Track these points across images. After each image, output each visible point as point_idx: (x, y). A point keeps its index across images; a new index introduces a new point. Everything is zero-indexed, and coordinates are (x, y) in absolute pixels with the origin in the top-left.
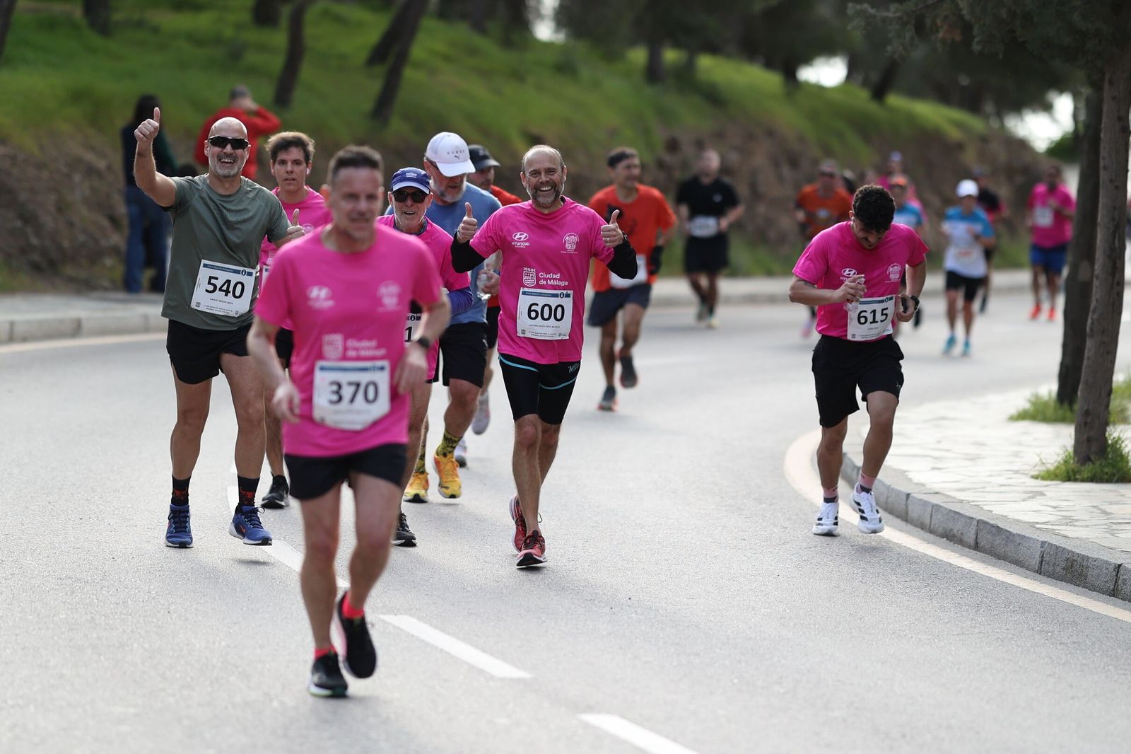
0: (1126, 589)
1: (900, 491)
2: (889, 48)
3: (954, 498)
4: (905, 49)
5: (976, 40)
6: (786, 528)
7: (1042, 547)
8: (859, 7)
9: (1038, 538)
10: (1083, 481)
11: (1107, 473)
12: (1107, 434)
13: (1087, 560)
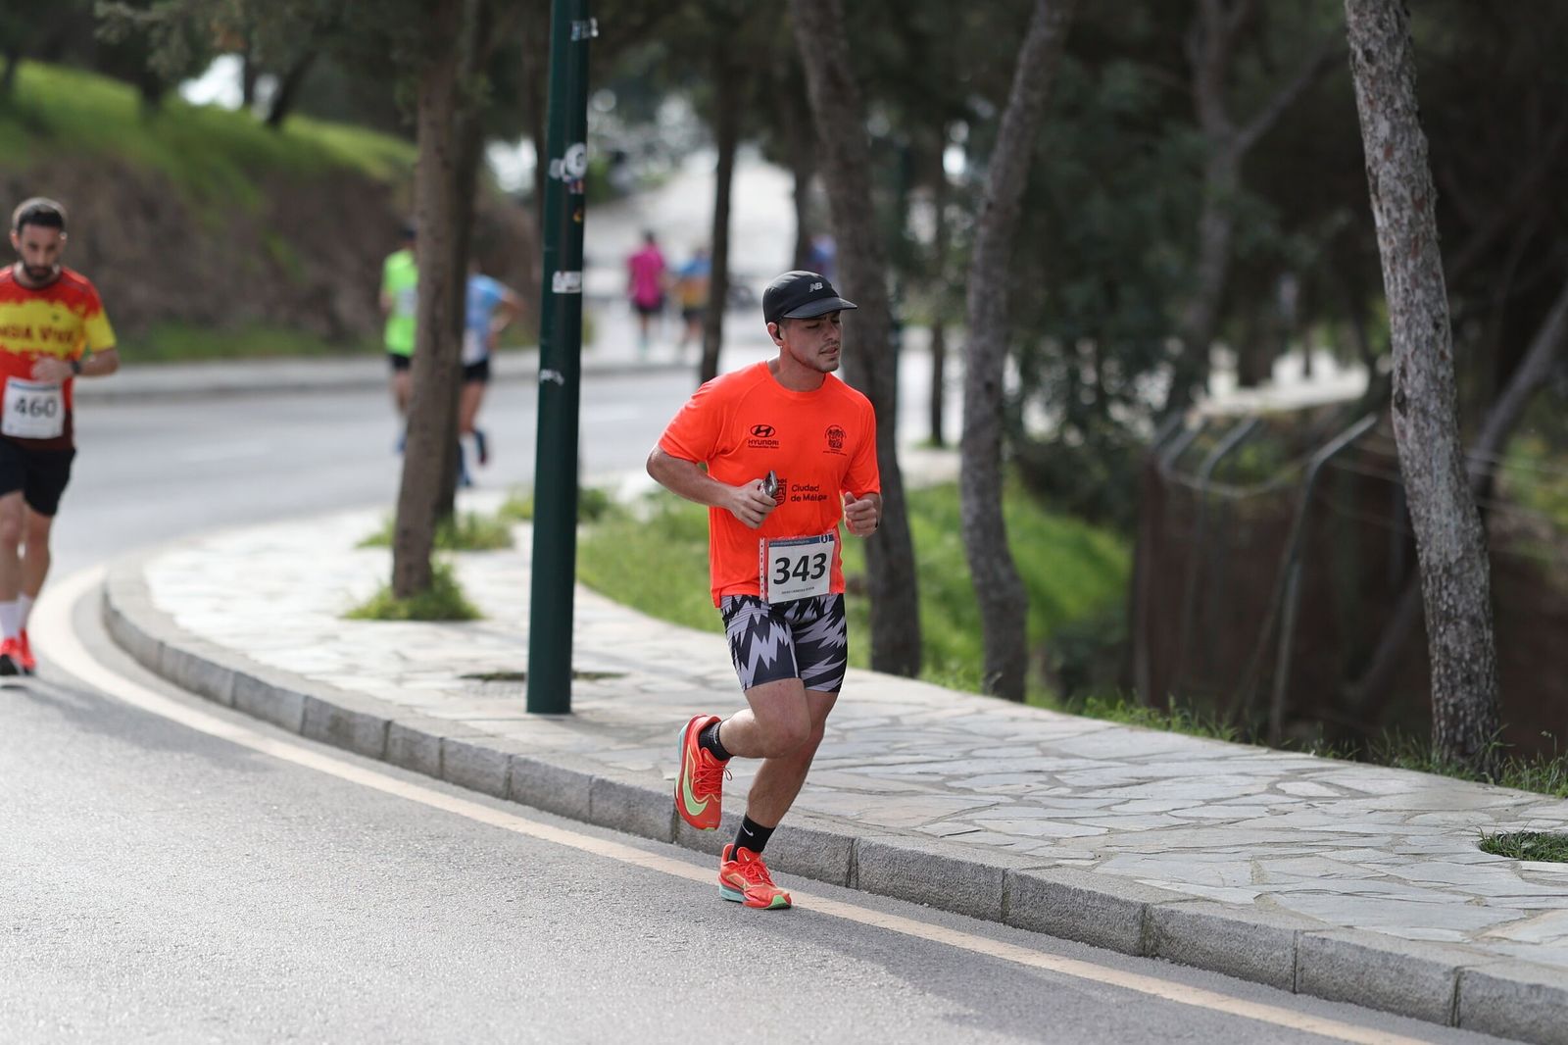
1: (154, 639)
3: (218, 645)
7: (305, 702)
9: (301, 692)
10: (399, 619)
11: (432, 608)
12: (433, 560)
13: (355, 717)
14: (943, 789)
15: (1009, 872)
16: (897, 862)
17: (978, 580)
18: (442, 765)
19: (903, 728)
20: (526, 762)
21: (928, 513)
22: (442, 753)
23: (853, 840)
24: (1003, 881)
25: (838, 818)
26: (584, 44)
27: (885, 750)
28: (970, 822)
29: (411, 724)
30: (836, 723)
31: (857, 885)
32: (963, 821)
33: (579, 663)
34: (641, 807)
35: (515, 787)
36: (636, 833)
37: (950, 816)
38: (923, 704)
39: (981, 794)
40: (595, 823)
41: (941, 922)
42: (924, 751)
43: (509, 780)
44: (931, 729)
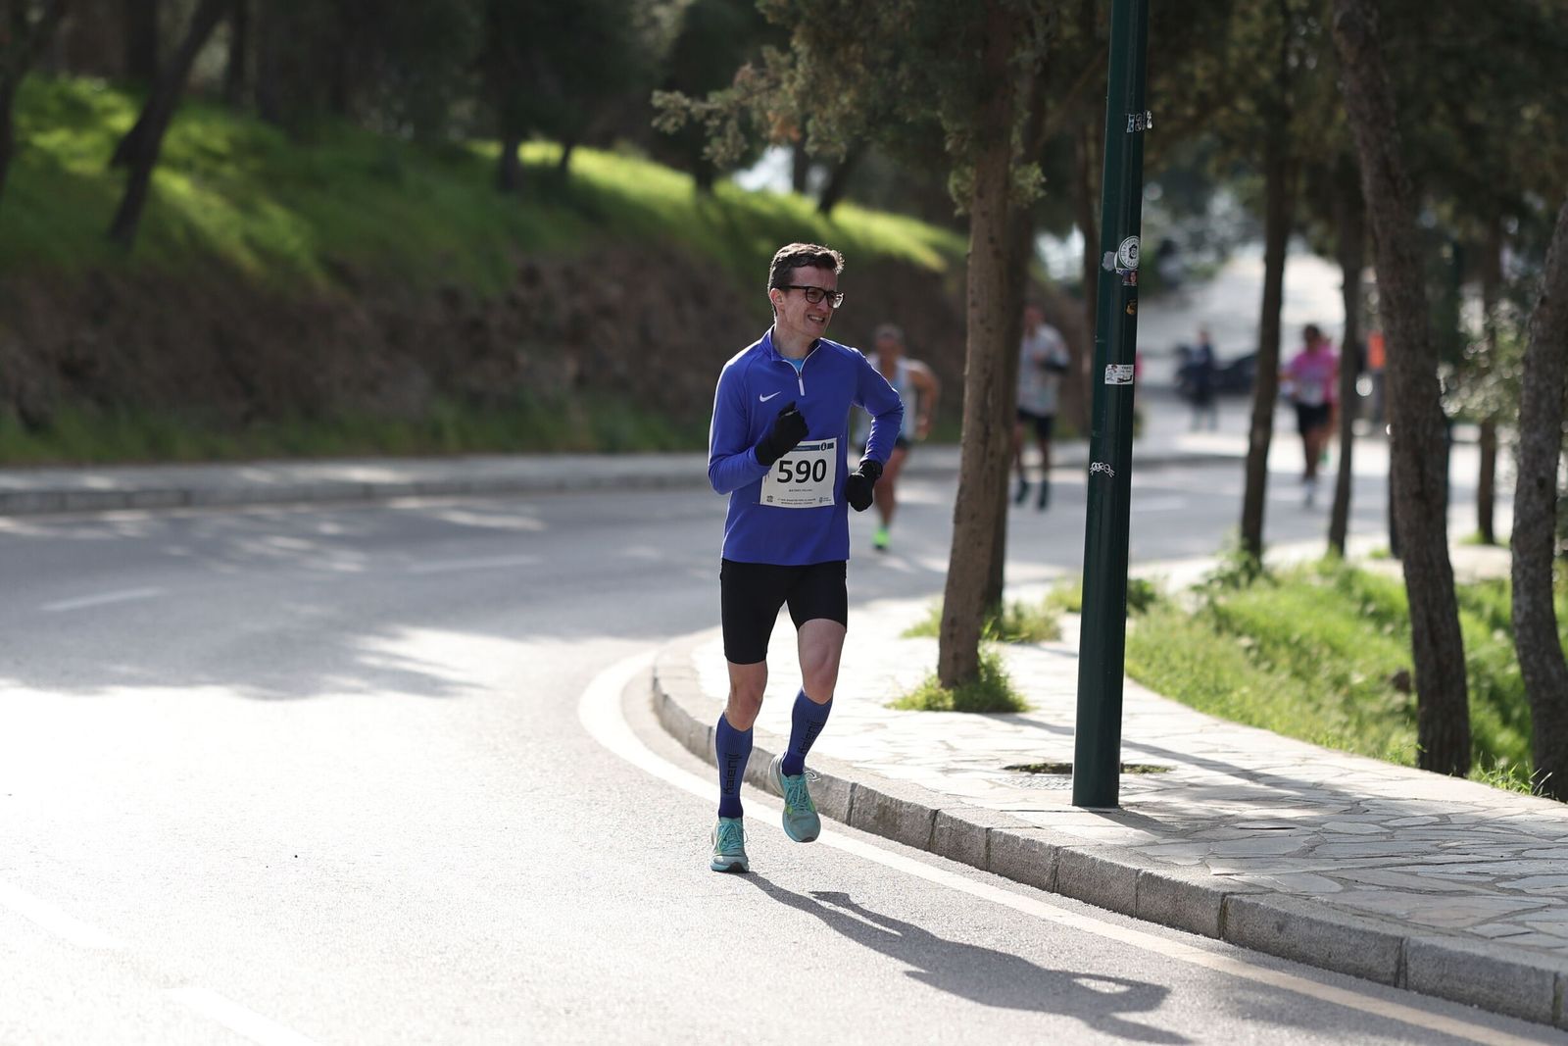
0: (944, 842)
1: (702, 725)
2: (707, 150)
3: (768, 732)
4: (727, 150)
5: (811, 139)
6: (545, 771)
7: (852, 791)
8: (668, 96)
9: (847, 780)
10: (945, 709)
11: (977, 700)
12: (980, 651)
13: (901, 806)
14: (1493, 890)
15: (1561, 976)
16: (1446, 963)
17: (1529, 678)
18: (988, 856)
19: (1451, 827)
20: (1072, 853)
21: (1477, 608)
22: (988, 844)
23: (1402, 940)
24: (1555, 984)
25: (1387, 917)
26: (1138, 136)
27: (1434, 849)
28: (1521, 924)
29: (957, 815)
30: (1383, 821)
31: (1406, 985)
32: (1515, 923)
33: (1126, 756)
34: (1188, 902)
35: (1062, 880)
36: (1182, 929)
37: (1496, 918)
38: (1473, 804)
39: (1531, 895)
40: (1140, 918)
41: (1490, 1024)
42: (1475, 851)
43: (1055, 873)
44: (1480, 829)
